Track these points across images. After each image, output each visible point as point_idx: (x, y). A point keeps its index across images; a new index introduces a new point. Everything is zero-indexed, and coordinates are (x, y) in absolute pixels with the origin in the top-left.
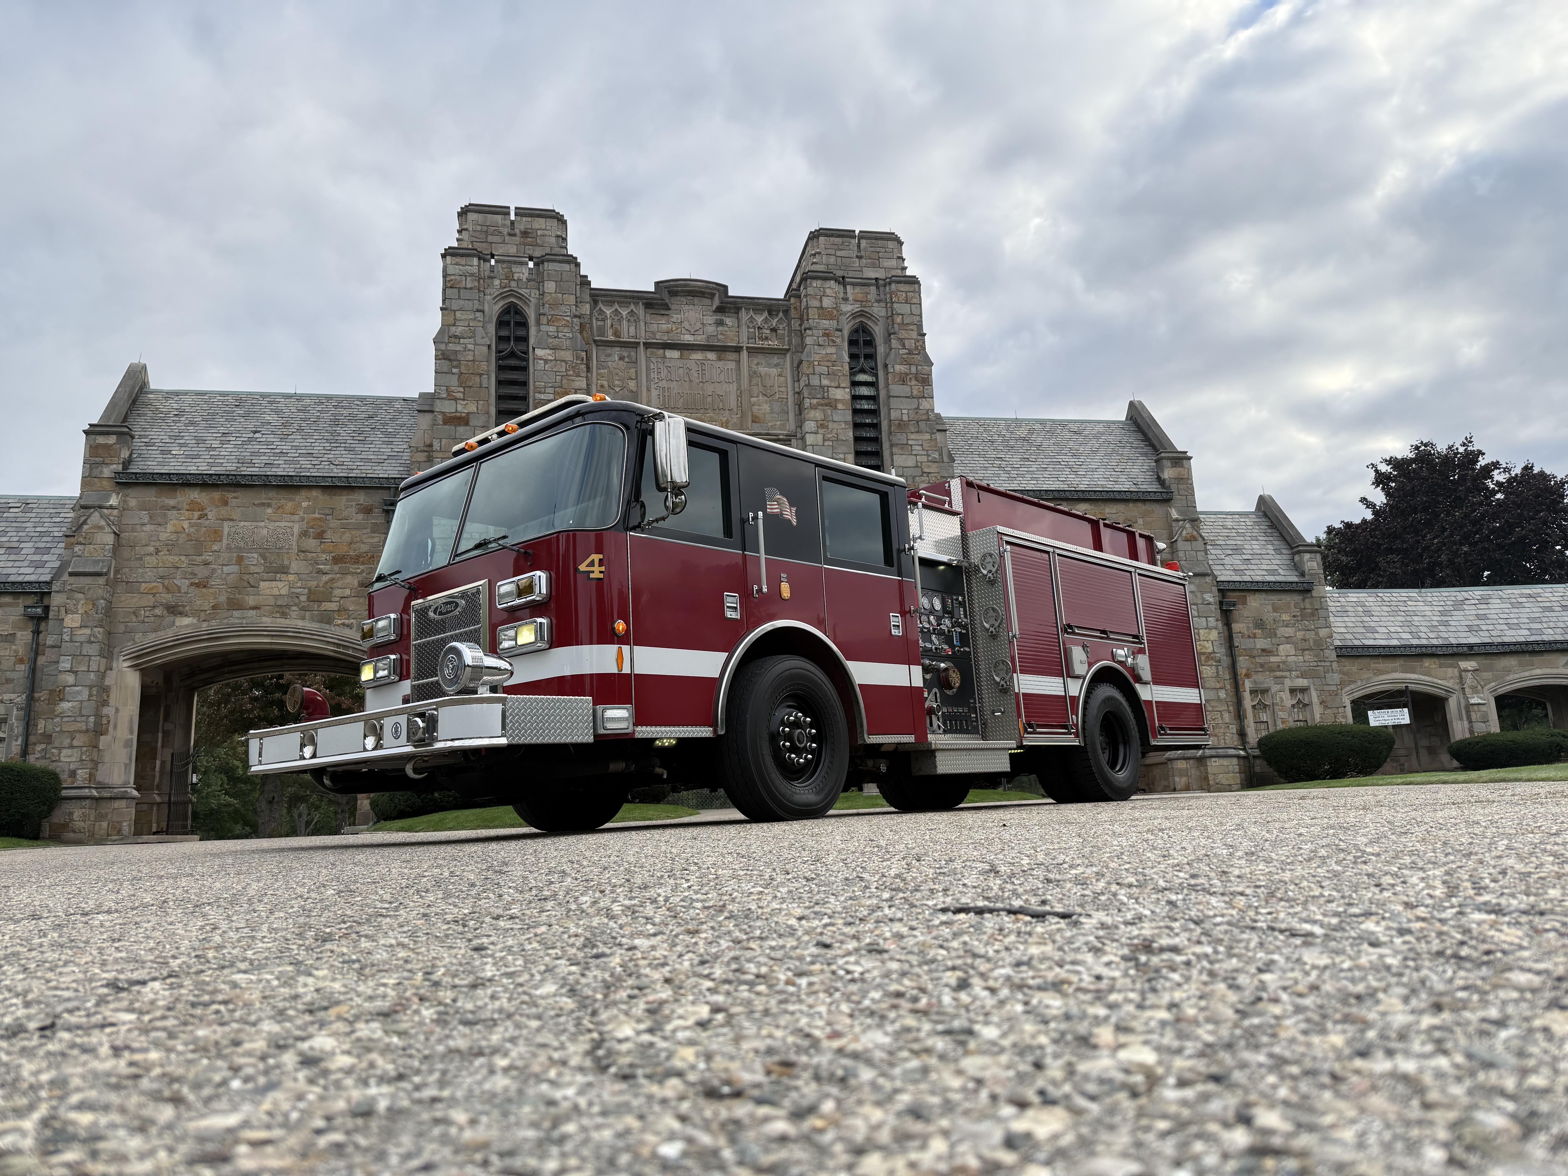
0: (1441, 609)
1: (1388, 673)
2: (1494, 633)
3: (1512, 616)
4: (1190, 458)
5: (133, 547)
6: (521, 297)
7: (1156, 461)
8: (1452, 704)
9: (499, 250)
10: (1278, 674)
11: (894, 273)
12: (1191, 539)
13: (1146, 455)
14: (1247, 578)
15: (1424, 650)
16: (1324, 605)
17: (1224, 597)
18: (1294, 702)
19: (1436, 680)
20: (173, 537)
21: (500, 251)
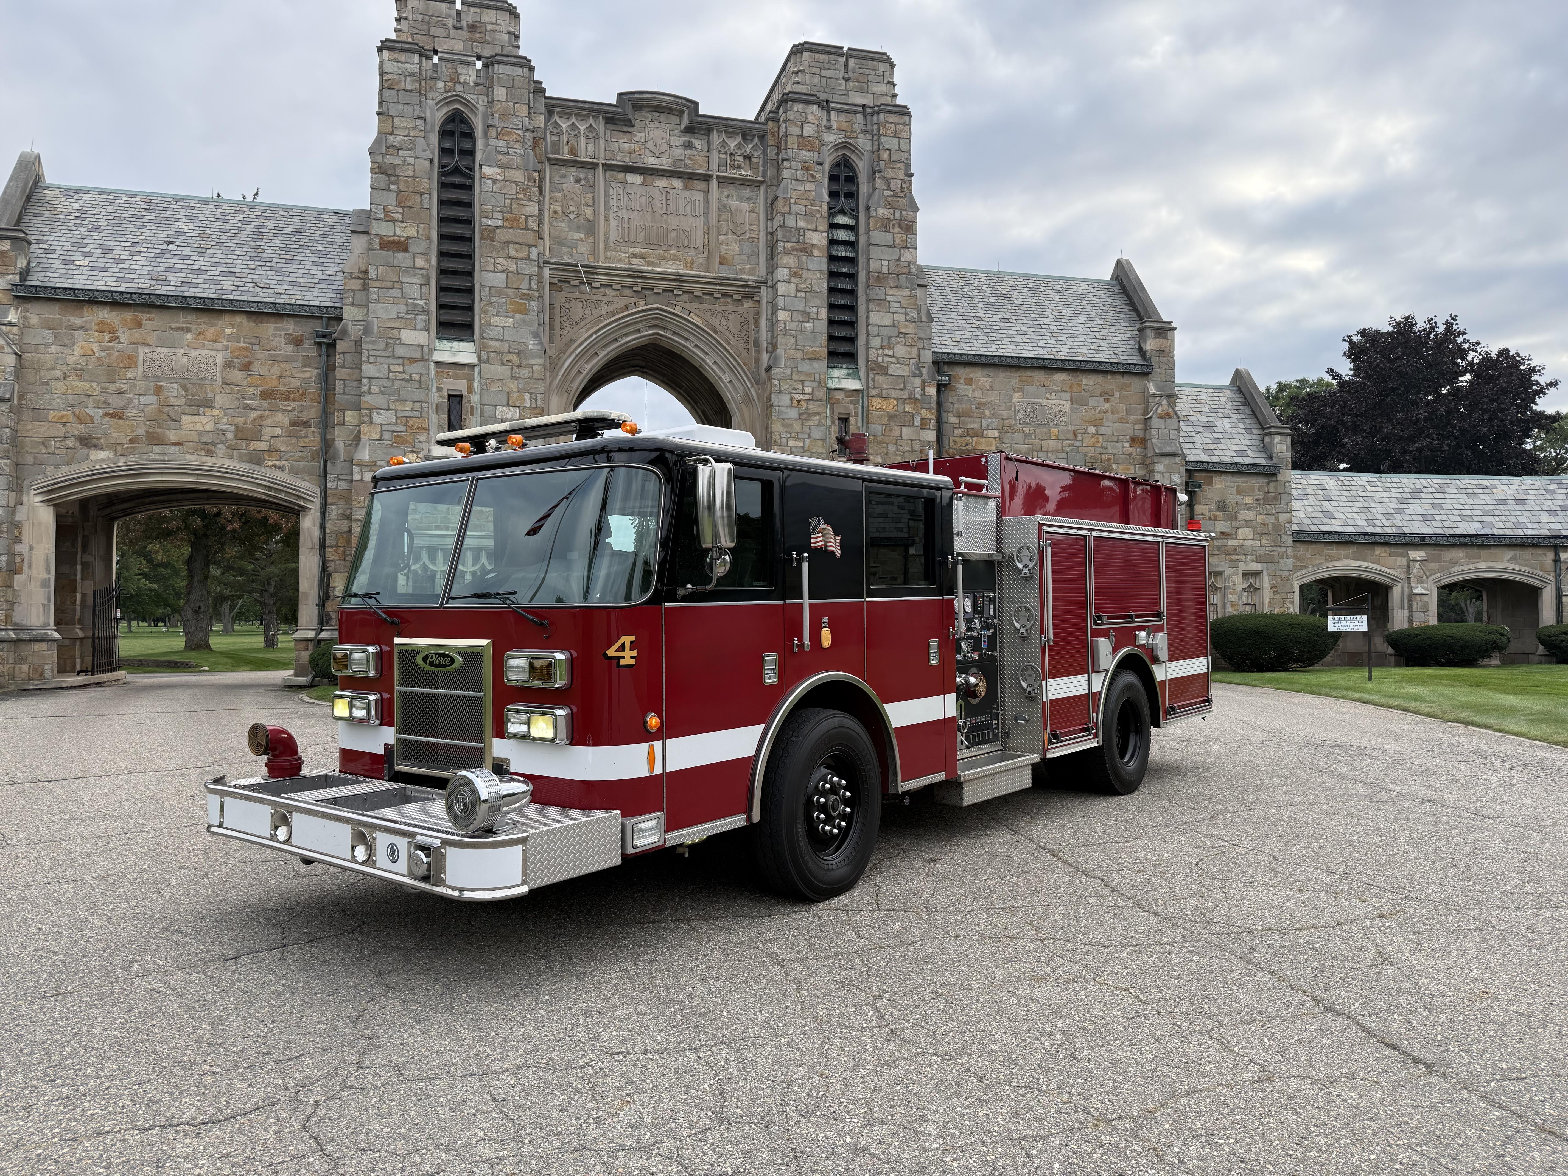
0: (1398, 495)
1: (1339, 559)
2: (1446, 524)
3: (1466, 507)
4: (1174, 329)
5: (37, 370)
6: (466, 103)
7: (1140, 330)
8: (1396, 593)
9: (443, 46)
10: (1234, 557)
11: (884, 100)
12: (1166, 416)
13: (1128, 321)
14: (1215, 459)
15: (1377, 538)
16: (1287, 489)
17: (1190, 477)
18: (1246, 586)
19: (1384, 569)
20: (82, 360)
21: (445, 47)
